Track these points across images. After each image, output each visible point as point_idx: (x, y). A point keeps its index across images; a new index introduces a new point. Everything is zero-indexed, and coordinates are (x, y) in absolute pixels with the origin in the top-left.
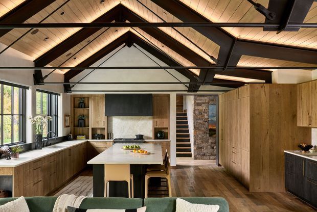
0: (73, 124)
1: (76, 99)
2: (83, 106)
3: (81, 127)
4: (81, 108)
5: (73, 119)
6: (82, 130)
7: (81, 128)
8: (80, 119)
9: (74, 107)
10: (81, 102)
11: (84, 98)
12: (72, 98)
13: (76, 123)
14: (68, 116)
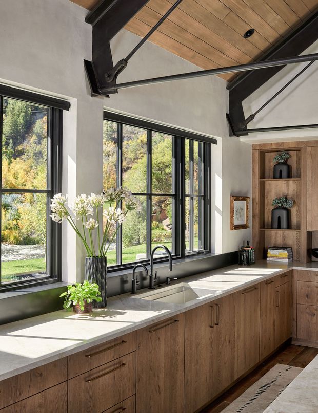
0: (257, 220)
1: (267, 155)
2: (284, 173)
3: (279, 227)
4: (281, 177)
5: (257, 207)
6: (284, 237)
7: (280, 233)
8: (278, 208)
9: (263, 175)
10: (279, 164)
11: (287, 151)
12: (257, 155)
13: (268, 217)
14: (244, 198)
